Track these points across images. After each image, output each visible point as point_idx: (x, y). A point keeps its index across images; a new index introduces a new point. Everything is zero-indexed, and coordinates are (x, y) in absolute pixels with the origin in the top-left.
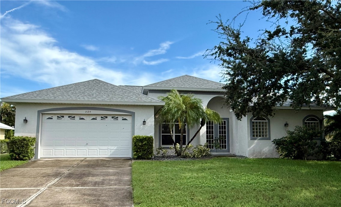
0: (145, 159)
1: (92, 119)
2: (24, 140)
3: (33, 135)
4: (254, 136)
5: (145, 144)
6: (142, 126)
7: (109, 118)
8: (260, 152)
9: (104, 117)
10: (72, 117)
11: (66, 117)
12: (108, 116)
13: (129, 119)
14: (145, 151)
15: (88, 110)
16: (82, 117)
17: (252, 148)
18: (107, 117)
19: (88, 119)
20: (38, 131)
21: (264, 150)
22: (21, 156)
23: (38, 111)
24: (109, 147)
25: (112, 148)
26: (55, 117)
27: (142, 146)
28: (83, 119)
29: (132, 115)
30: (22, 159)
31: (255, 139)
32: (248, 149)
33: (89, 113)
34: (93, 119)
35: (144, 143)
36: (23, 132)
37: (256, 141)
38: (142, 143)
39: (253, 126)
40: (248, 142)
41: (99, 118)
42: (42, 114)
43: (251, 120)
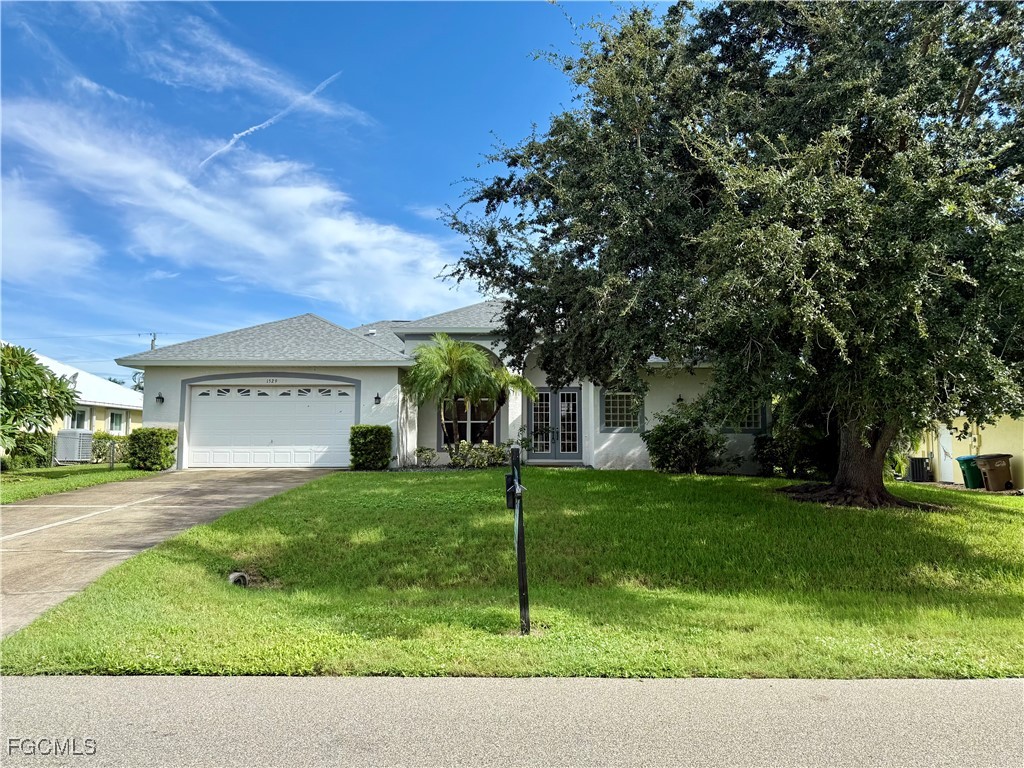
0: (371, 469)
1: (282, 395)
2: (153, 434)
3: (173, 426)
4: (608, 424)
5: (371, 441)
6: (375, 406)
7: (314, 392)
8: (621, 458)
9: (304, 391)
10: (244, 391)
11: (234, 392)
12: (312, 389)
13: (351, 392)
14: (369, 454)
15: (271, 378)
16: (263, 391)
17: (605, 449)
18: (309, 391)
19: (274, 394)
20: (182, 419)
21: (631, 452)
22: (148, 464)
23: (183, 381)
24: (314, 448)
25: (319, 450)
26: (213, 393)
27: (365, 444)
28: (264, 394)
29: (356, 385)
30: (150, 469)
31: (611, 431)
32: (595, 452)
33: (274, 383)
34: (284, 394)
35: (368, 439)
36: (157, 420)
37: (613, 435)
38: (365, 439)
39: (608, 404)
40: (596, 437)
41: (294, 392)
42: (192, 386)
43: (602, 392)
